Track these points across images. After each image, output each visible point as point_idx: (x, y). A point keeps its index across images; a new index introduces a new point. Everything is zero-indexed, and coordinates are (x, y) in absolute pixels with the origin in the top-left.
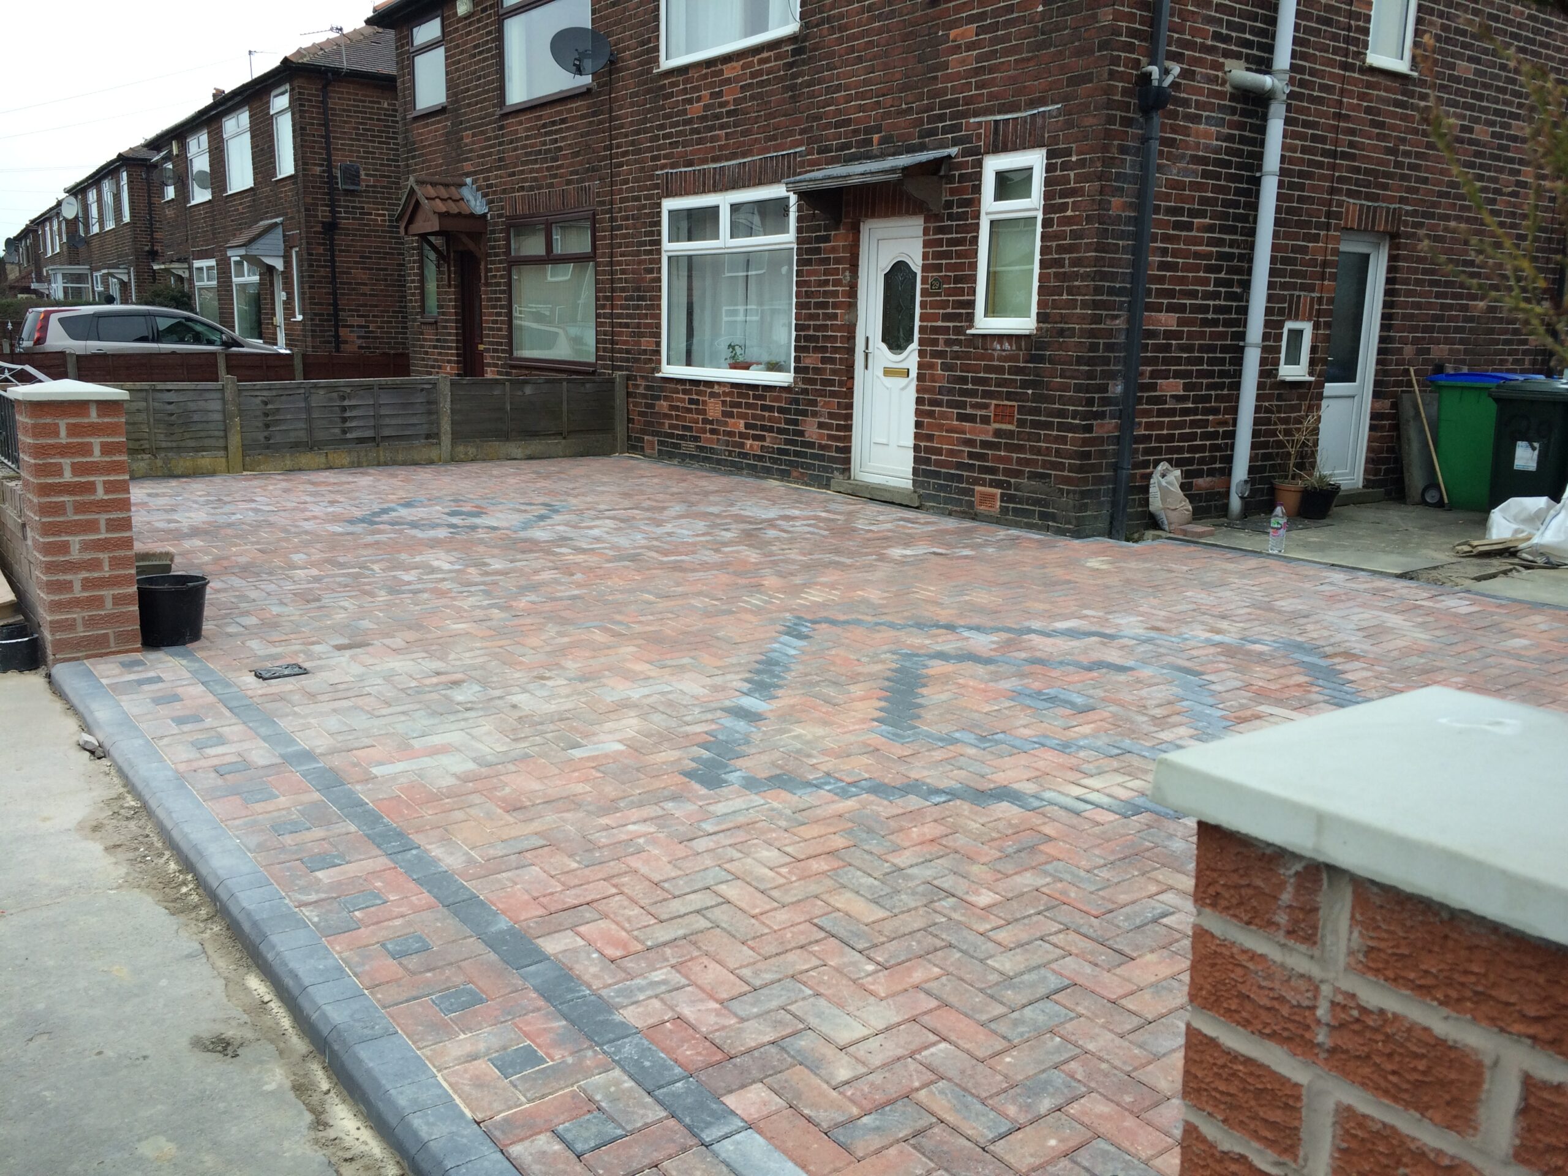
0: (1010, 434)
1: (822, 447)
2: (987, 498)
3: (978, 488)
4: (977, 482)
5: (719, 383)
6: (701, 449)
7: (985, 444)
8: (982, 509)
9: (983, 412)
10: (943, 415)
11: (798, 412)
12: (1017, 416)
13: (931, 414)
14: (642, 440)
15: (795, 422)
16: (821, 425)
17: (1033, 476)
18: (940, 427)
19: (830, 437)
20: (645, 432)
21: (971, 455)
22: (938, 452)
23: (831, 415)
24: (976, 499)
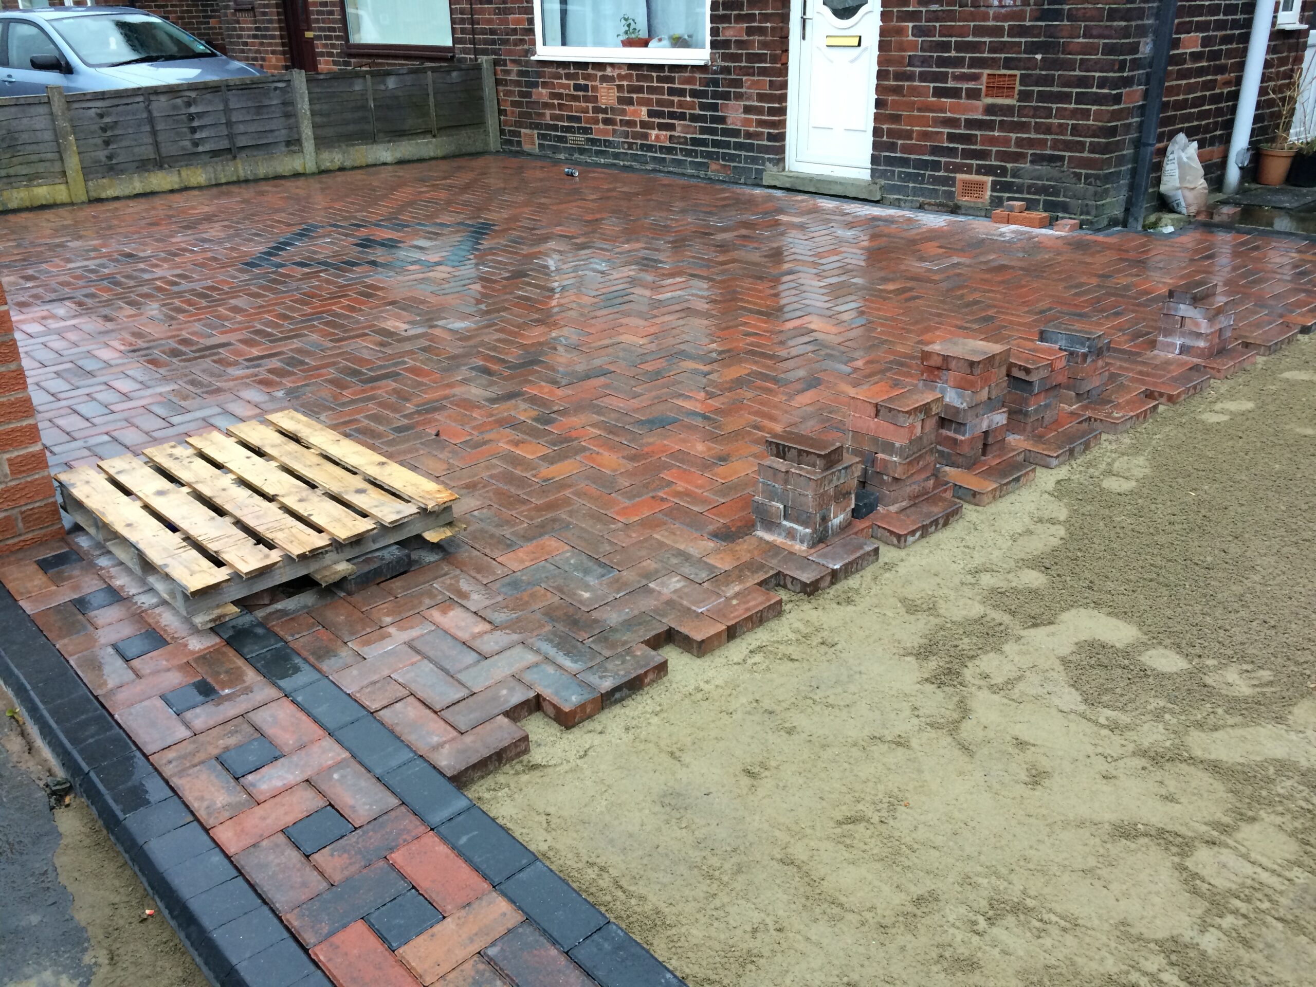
0: (1008, 110)
1: (749, 135)
2: (970, 188)
3: (960, 176)
4: (959, 169)
5: (612, 65)
6: (593, 142)
7: (970, 123)
8: (964, 200)
9: (971, 85)
10: (914, 91)
11: (716, 95)
12: (1018, 87)
13: (897, 90)
14: (518, 134)
15: (714, 107)
16: (748, 110)
17: (1038, 159)
18: (911, 106)
19: (761, 123)
20: (519, 124)
21: (952, 138)
22: (908, 135)
23: (761, 97)
24: (957, 189)
